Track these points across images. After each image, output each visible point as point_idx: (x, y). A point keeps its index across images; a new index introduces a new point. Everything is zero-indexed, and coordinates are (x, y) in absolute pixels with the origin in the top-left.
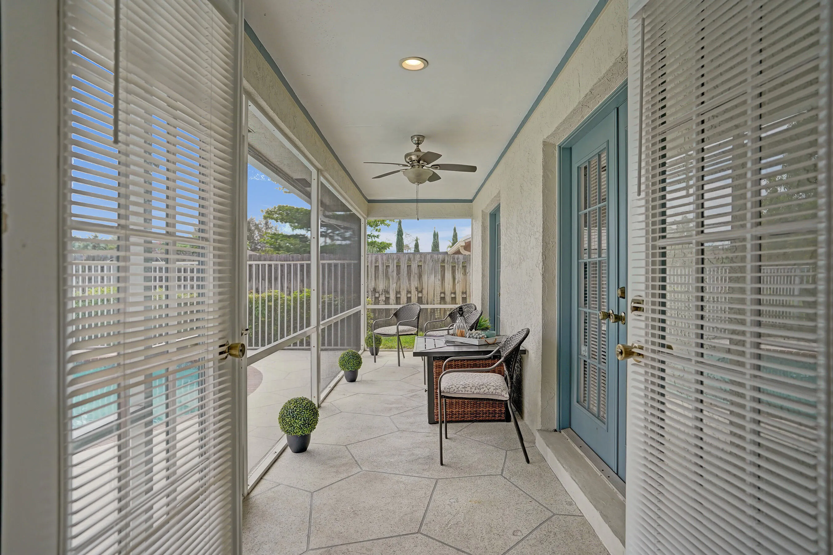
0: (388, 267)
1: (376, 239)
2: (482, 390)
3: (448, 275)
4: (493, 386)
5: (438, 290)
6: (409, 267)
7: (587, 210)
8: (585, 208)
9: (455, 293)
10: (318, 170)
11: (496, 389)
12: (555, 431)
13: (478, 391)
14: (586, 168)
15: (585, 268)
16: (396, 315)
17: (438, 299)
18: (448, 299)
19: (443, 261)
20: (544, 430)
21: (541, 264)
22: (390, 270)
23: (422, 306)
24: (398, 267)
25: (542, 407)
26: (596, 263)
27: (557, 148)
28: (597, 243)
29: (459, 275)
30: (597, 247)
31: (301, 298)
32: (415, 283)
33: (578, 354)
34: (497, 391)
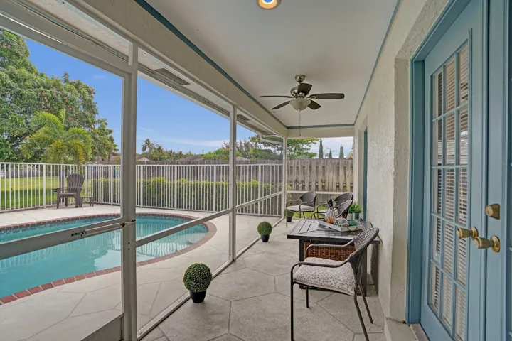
0: (304, 167)
1: (308, 151)
2: (329, 284)
3: (342, 172)
4: (340, 280)
5: (335, 181)
6: (317, 167)
7: (442, 117)
8: (440, 114)
9: (346, 184)
10: (234, 106)
11: (343, 284)
12: (404, 322)
13: (326, 283)
14: (440, 76)
15: (439, 174)
16: (301, 198)
17: (334, 188)
18: (341, 187)
19: (338, 164)
20: (393, 320)
21: (393, 169)
22: (306, 169)
23: (317, 192)
24: (310, 167)
25: (391, 298)
26: (452, 170)
27: (409, 63)
28: (454, 149)
29: (348, 173)
30: (454, 153)
31: (250, 185)
32: (320, 177)
33: (430, 258)
34: (344, 286)
